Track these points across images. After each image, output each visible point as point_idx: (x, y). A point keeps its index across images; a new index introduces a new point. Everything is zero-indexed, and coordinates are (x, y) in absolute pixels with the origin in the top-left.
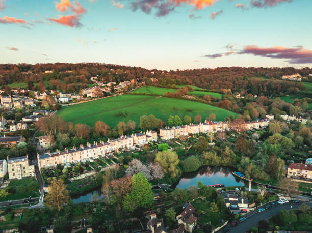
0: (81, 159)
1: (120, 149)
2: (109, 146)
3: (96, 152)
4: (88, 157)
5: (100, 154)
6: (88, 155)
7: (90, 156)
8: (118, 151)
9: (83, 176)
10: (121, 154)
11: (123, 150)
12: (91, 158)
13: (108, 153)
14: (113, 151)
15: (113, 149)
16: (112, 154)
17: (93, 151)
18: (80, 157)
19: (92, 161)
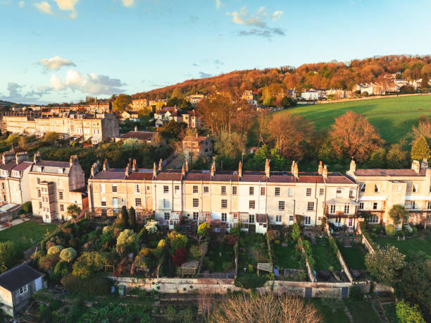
0: (226, 211)
1: (399, 213)
2: (346, 189)
3: (288, 201)
4: (253, 212)
5: (302, 211)
6: (252, 204)
7: (260, 210)
8: (387, 220)
9: (173, 285)
10: (399, 234)
11: (415, 219)
12: (263, 219)
13: (340, 216)
14: (361, 213)
15: (368, 207)
16: (356, 222)
17: (277, 192)
18: (224, 204)
19: (261, 229)
